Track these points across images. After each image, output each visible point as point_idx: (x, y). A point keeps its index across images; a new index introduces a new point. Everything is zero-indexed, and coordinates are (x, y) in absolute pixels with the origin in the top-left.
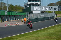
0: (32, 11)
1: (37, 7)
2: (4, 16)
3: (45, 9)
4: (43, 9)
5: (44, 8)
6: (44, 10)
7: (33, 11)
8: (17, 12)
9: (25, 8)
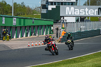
0: (61, 17)
1: (72, 8)
2: (11, 27)
3: (89, 12)
4: (85, 11)
5: (87, 10)
6: (87, 14)
7: (63, 17)
8: (35, 19)
9: (42, 10)
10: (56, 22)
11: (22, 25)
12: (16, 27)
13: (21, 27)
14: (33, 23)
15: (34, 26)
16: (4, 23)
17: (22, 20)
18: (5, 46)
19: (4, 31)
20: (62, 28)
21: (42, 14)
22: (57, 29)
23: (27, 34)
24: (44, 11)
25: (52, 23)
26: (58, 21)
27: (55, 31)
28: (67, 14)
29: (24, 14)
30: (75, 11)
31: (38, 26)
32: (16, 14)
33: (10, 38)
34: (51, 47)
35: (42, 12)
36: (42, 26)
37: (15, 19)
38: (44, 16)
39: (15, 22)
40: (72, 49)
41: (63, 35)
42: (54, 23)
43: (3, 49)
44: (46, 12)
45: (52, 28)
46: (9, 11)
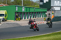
0: (52, 7)
1: (58, 2)
8: (36, 8)
9: (40, 3)
10: (49, 10)
11: (28, 11)
12: (24, 13)
13: (27, 13)
14: (35, 10)
15: (35, 12)
16: (17, 10)
17: (28, 8)
18: (17, 24)
19: (17, 15)
20: (52, 14)
21: (40, 5)
22: (49, 14)
23: (31, 17)
24: (41, 3)
25: (46, 10)
26: (50, 9)
27: (48, 16)
28: (55, 5)
29: (29, 5)
30: (60, 3)
31: (38, 12)
32: (25, 5)
33: (21, 19)
34: (33, 26)
35: (40, 4)
36: (40, 12)
37: (24, 8)
38: (41, 6)
39: (23, 10)
40: (51, 27)
41: (53, 18)
42: (47, 10)
43: (16, 26)
44: (42, 4)
45: (46, 13)
46: (20, 3)
